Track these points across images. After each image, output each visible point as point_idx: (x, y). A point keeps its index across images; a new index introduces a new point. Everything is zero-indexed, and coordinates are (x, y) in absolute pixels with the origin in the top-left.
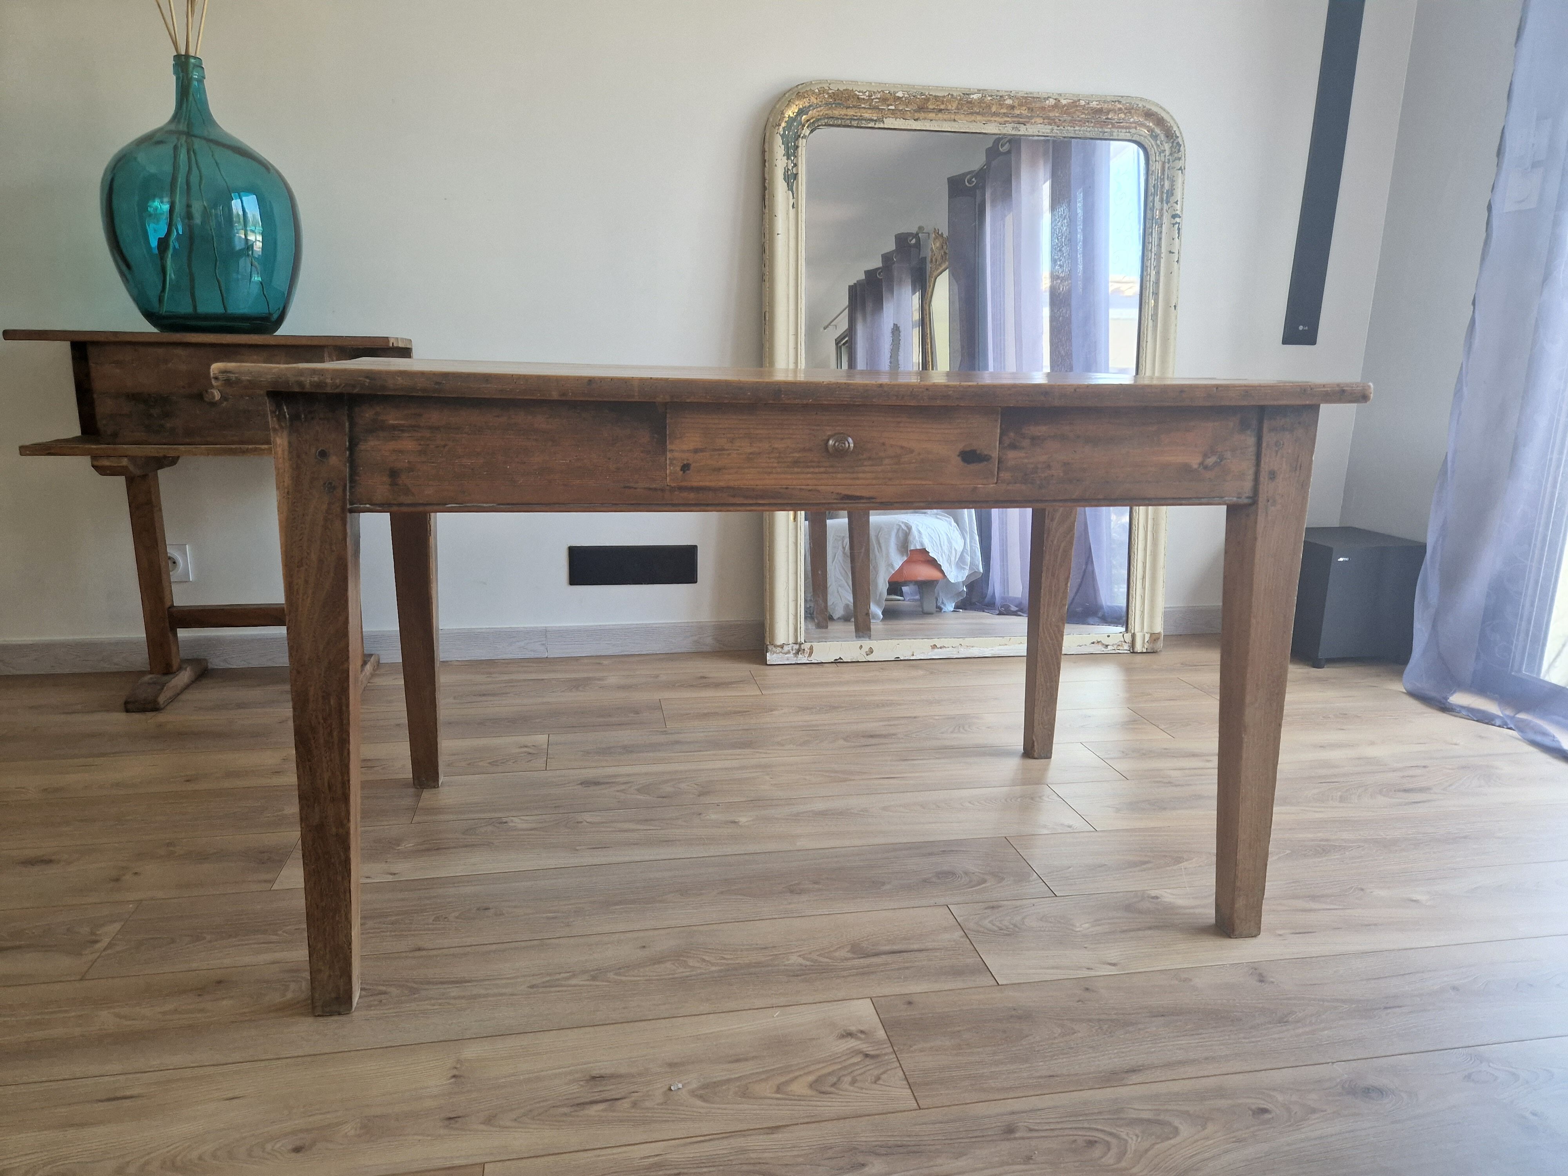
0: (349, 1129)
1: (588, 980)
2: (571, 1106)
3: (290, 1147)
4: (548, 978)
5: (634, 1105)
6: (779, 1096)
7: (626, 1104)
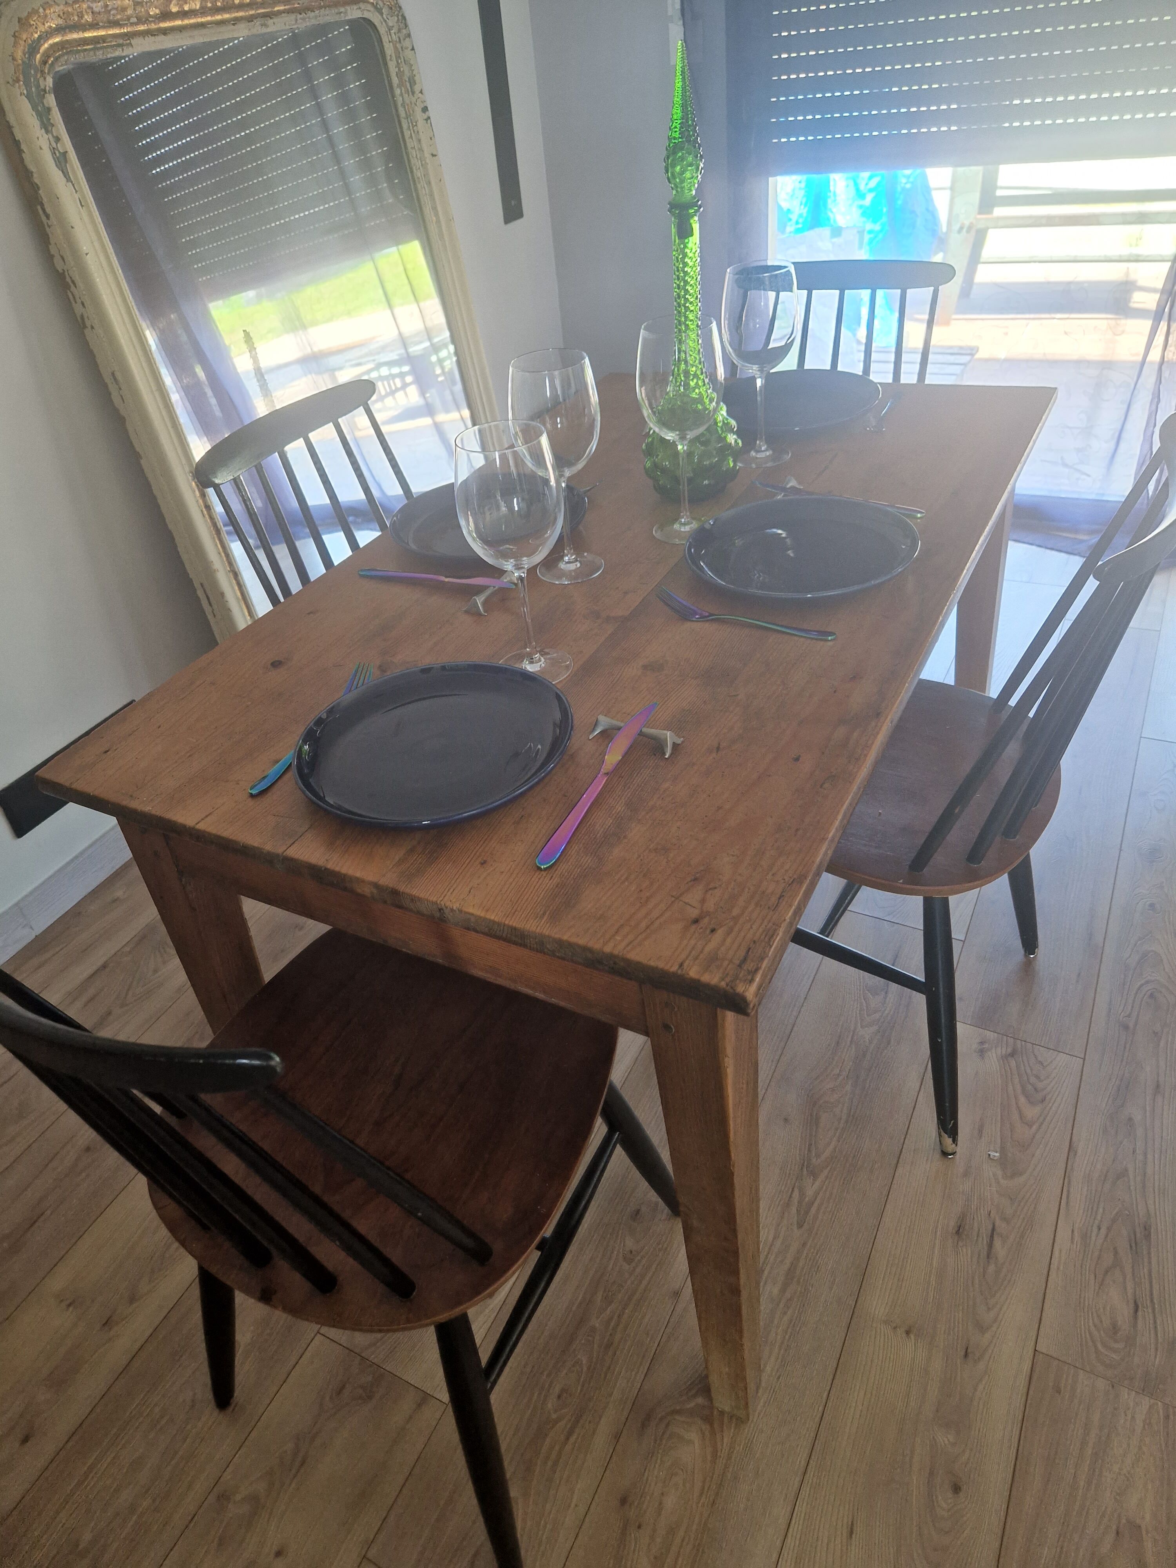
0: (944, 1438)
1: (814, 1180)
2: (988, 1262)
3: (950, 1494)
4: (794, 1210)
5: (1006, 1220)
6: (1035, 1127)
7: (1001, 1226)
